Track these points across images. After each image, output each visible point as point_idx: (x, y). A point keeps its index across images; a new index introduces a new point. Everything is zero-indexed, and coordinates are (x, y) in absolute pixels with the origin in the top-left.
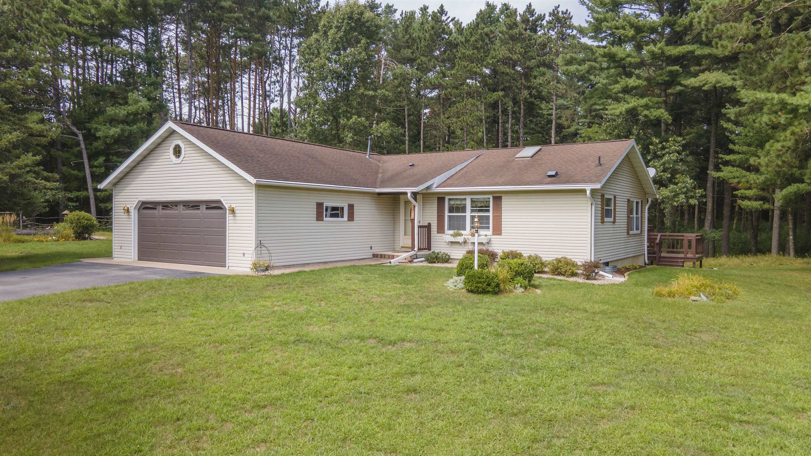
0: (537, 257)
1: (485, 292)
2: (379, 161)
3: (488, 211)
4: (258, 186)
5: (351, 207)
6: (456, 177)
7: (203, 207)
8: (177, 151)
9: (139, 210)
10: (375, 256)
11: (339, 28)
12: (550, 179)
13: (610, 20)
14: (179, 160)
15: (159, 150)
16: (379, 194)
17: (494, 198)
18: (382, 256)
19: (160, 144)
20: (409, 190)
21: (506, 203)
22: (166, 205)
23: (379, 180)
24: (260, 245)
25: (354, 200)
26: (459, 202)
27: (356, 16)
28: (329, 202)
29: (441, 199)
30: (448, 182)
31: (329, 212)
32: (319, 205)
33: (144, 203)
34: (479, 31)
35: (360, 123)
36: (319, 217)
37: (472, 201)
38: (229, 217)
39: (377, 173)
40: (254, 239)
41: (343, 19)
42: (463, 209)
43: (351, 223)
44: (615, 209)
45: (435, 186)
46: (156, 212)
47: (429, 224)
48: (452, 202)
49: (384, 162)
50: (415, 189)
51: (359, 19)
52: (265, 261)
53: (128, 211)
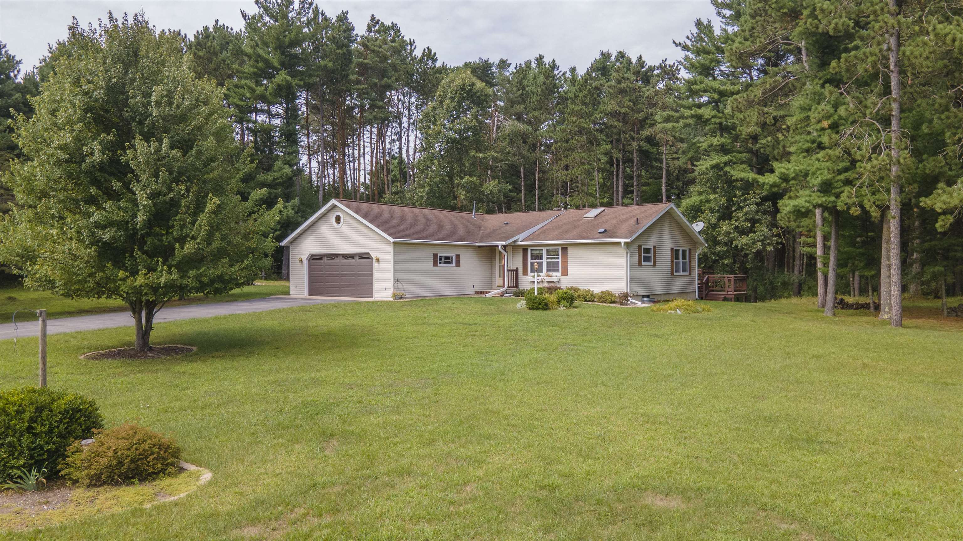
0: (589, 291)
1: (537, 309)
2: (483, 220)
3: (558, 258)
4: (395, 244)
5: (458, 256)
6: (537, 233)
7: (357, 258)
8: (338, 220)
9: (309, 260)
10: (477, 292)
11: (452, 99)
12: (600, 235)
13: (698, 83)
14: (339, 226)
15: (324, 219)
16: (479, 247)
17: (562, 249)
18: (481, 293)
19: (325, 214)
20: (500, 244)
21: (571, 252)
22: (330, 256)
23: (480, 236)
24: (396, 281)
25: (461, 252)
26: (537, 252)
27: (468, 88)
28: (443, 253)
29: (525, 250)
30: (531, 237)
31: (443, 260)
32: (435, 256)
33: (313, 255)
34: (588, 87)
35: (472, 183)
36: (435, 264)
37: (547, 251)
38: (375, 264)
39: (479, 230)
40: (392, 278)
41: (457, 91)
42: (541, 258)
43: (458, 268)
44: (654, 256)
45: (520, 240)
46: (322, 261)
47: (517, 269)
48: (533, 252)
49: (487, 220)
50: (504, 243)
51: (471, 90)
52: (400, 292)
53: (301, 261)
